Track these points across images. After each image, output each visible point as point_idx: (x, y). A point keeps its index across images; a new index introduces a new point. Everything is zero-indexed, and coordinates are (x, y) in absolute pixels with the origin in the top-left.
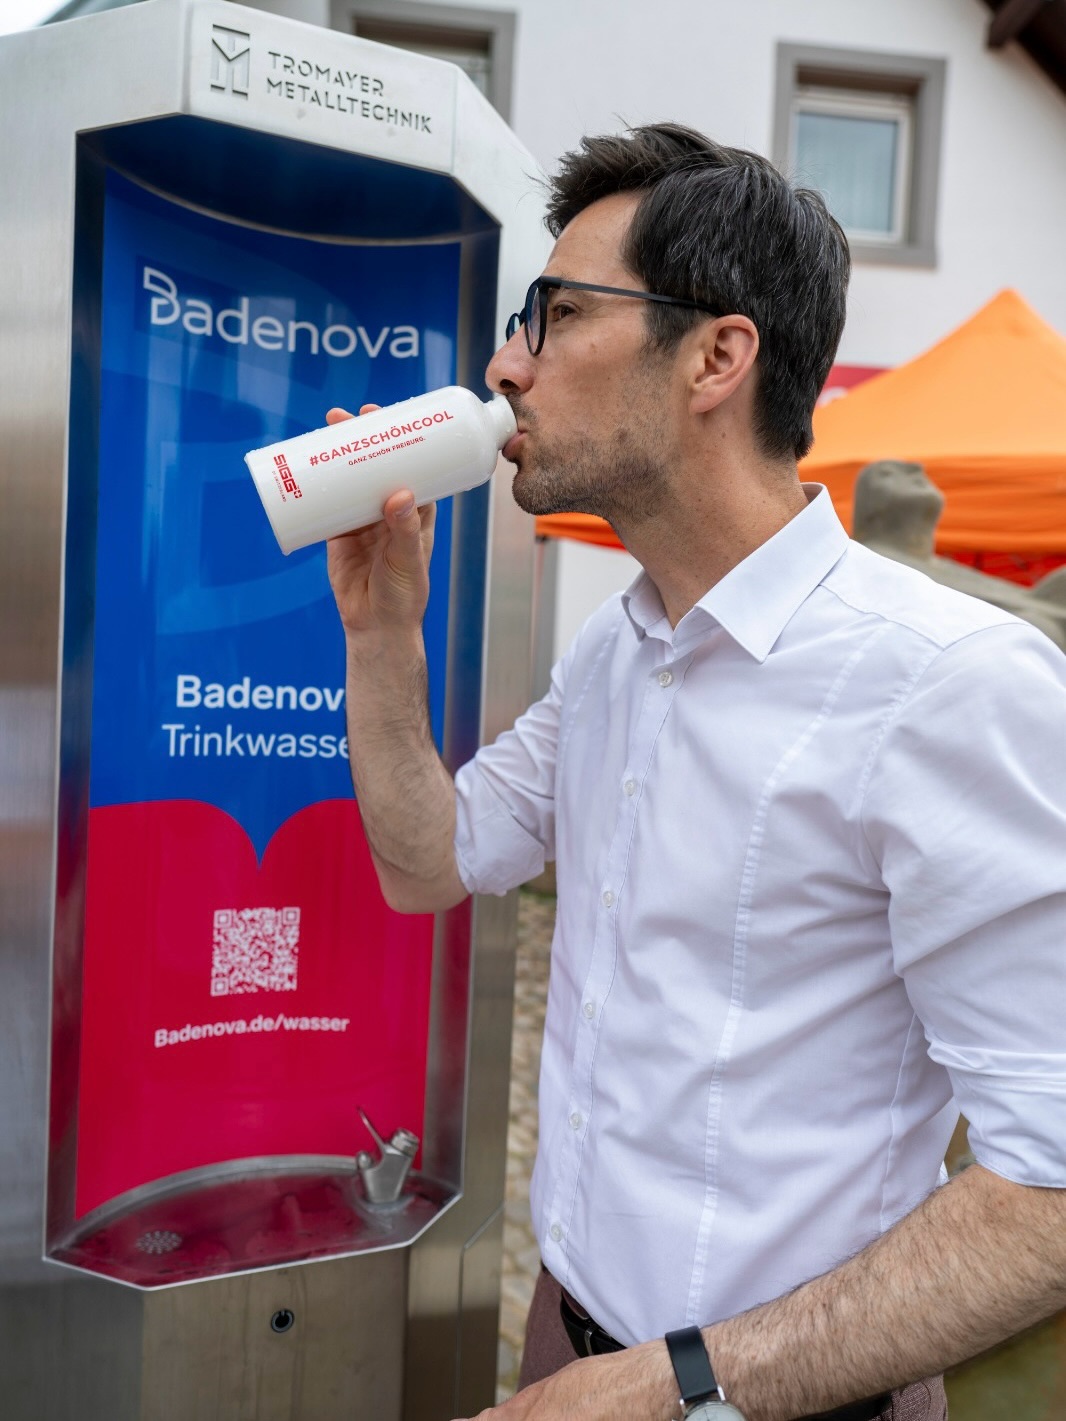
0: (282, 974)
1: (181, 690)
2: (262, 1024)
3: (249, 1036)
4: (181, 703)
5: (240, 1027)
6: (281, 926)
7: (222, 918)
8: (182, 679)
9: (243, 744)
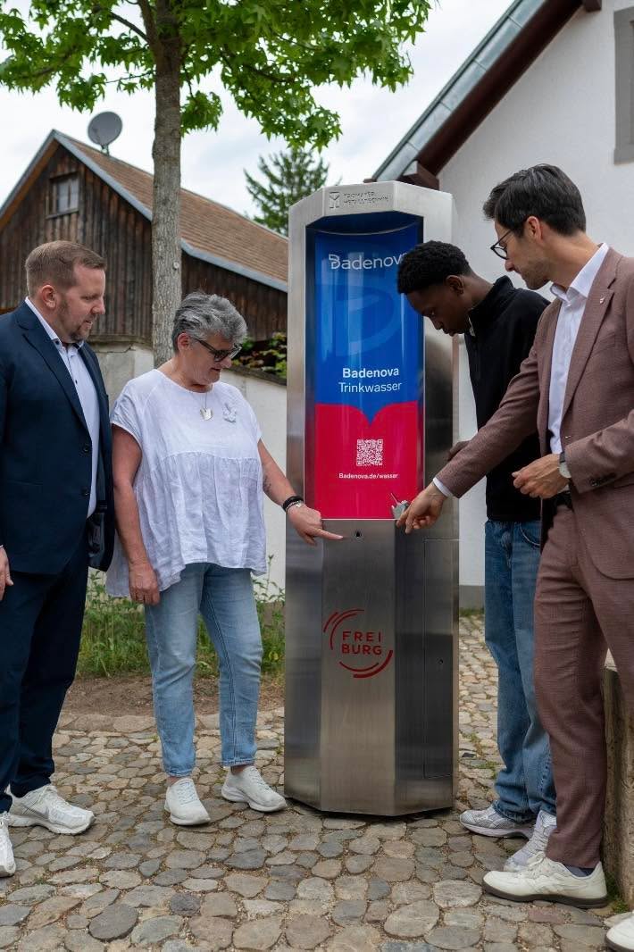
0: (378, 460)
1: (344, 372)
2: (373, 476)
3: (369, 480)
4: (344, 376)
5: (366, 477)
6: (377, 445)
7: (359, 442)
8: (344, 369)
9: (364, 388)
